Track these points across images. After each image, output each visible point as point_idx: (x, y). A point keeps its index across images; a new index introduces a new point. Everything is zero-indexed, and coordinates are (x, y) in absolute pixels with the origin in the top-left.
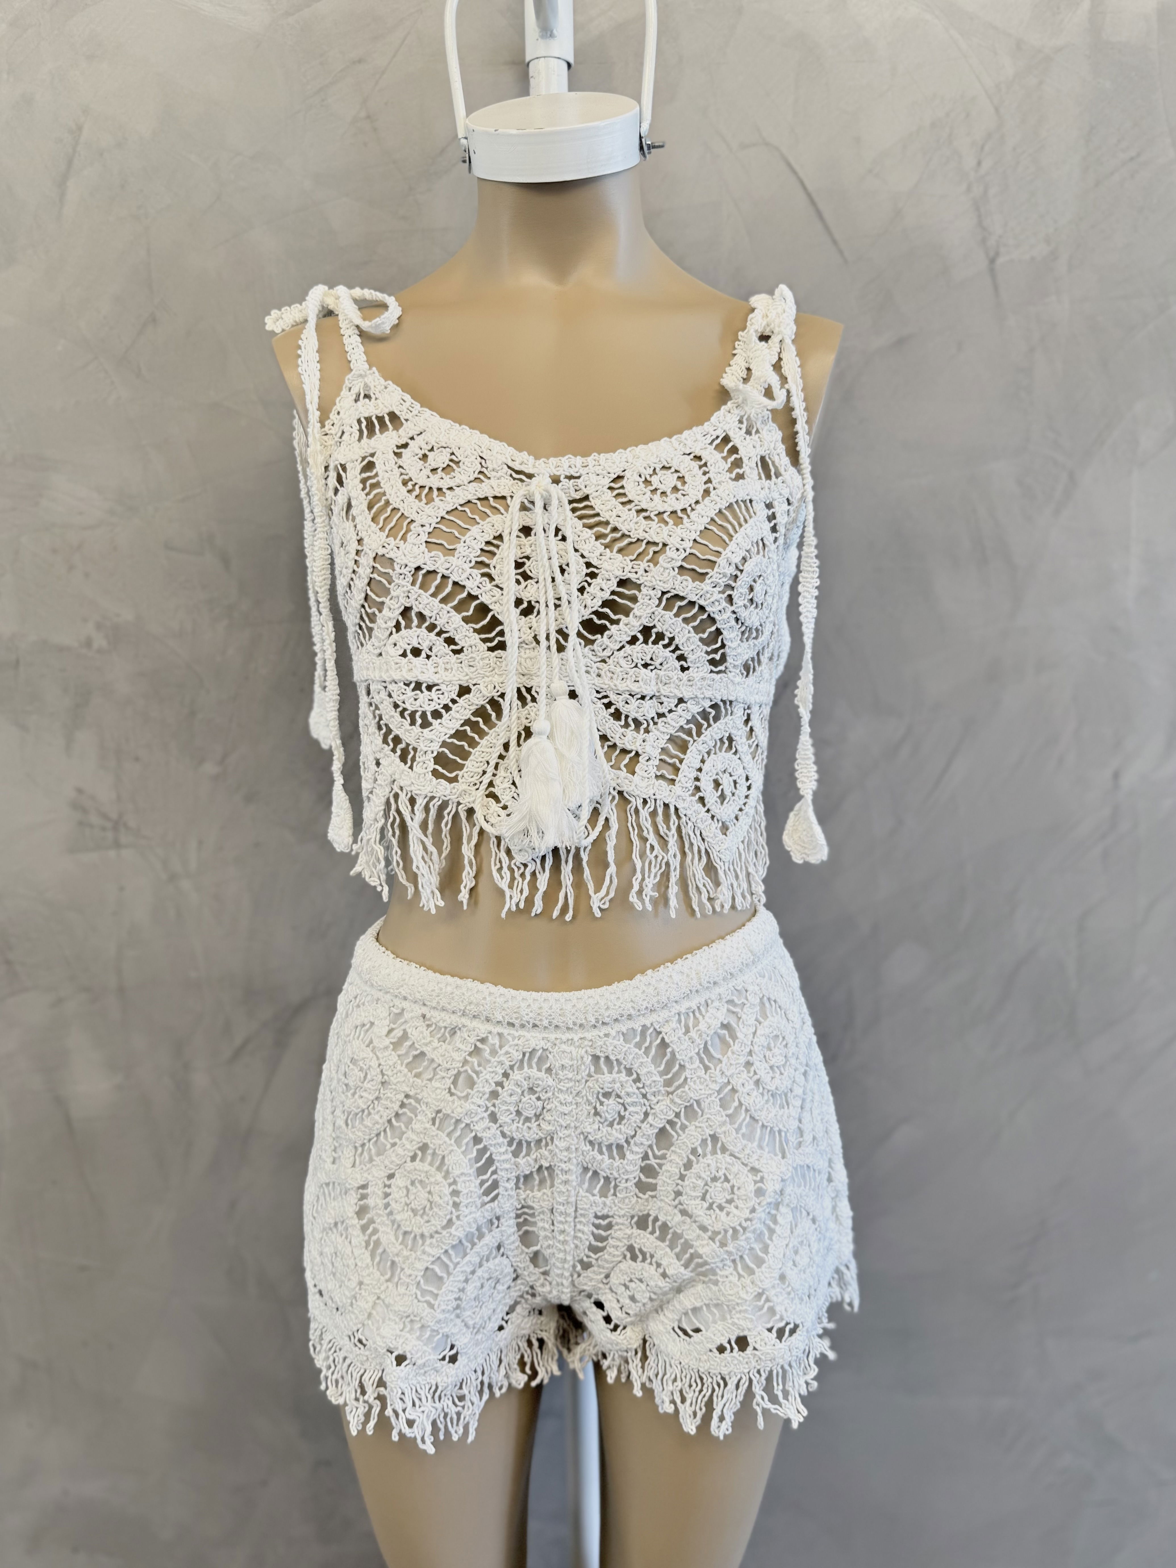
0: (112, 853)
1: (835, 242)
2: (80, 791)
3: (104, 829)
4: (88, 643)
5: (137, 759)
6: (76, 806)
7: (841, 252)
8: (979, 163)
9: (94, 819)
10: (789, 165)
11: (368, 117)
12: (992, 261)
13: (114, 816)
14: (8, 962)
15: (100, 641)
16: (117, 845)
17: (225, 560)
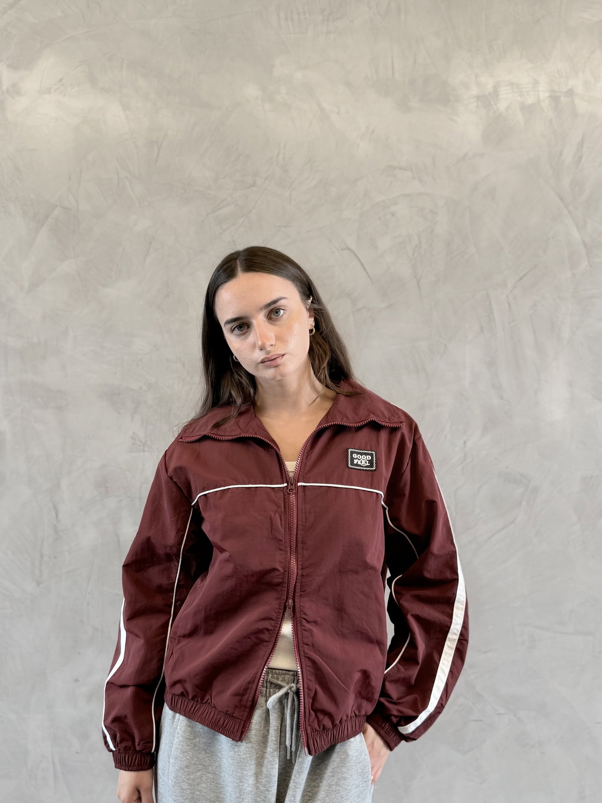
0: (142, 454)
1: (369, 277)
2: (134, 433)
3: (140, 445)
4: (141, 388)
5: (152, 424)
6: (132, 438)
7: (371, 279)
8: (414, 254)
9: (138, 442)
10: (355, 255)
11: (233, 241)
12: (418, 282)
13: (144, 441)
14: (106, 487)
15: (144, 388)
16: (144, 451)
17: (184, 365)
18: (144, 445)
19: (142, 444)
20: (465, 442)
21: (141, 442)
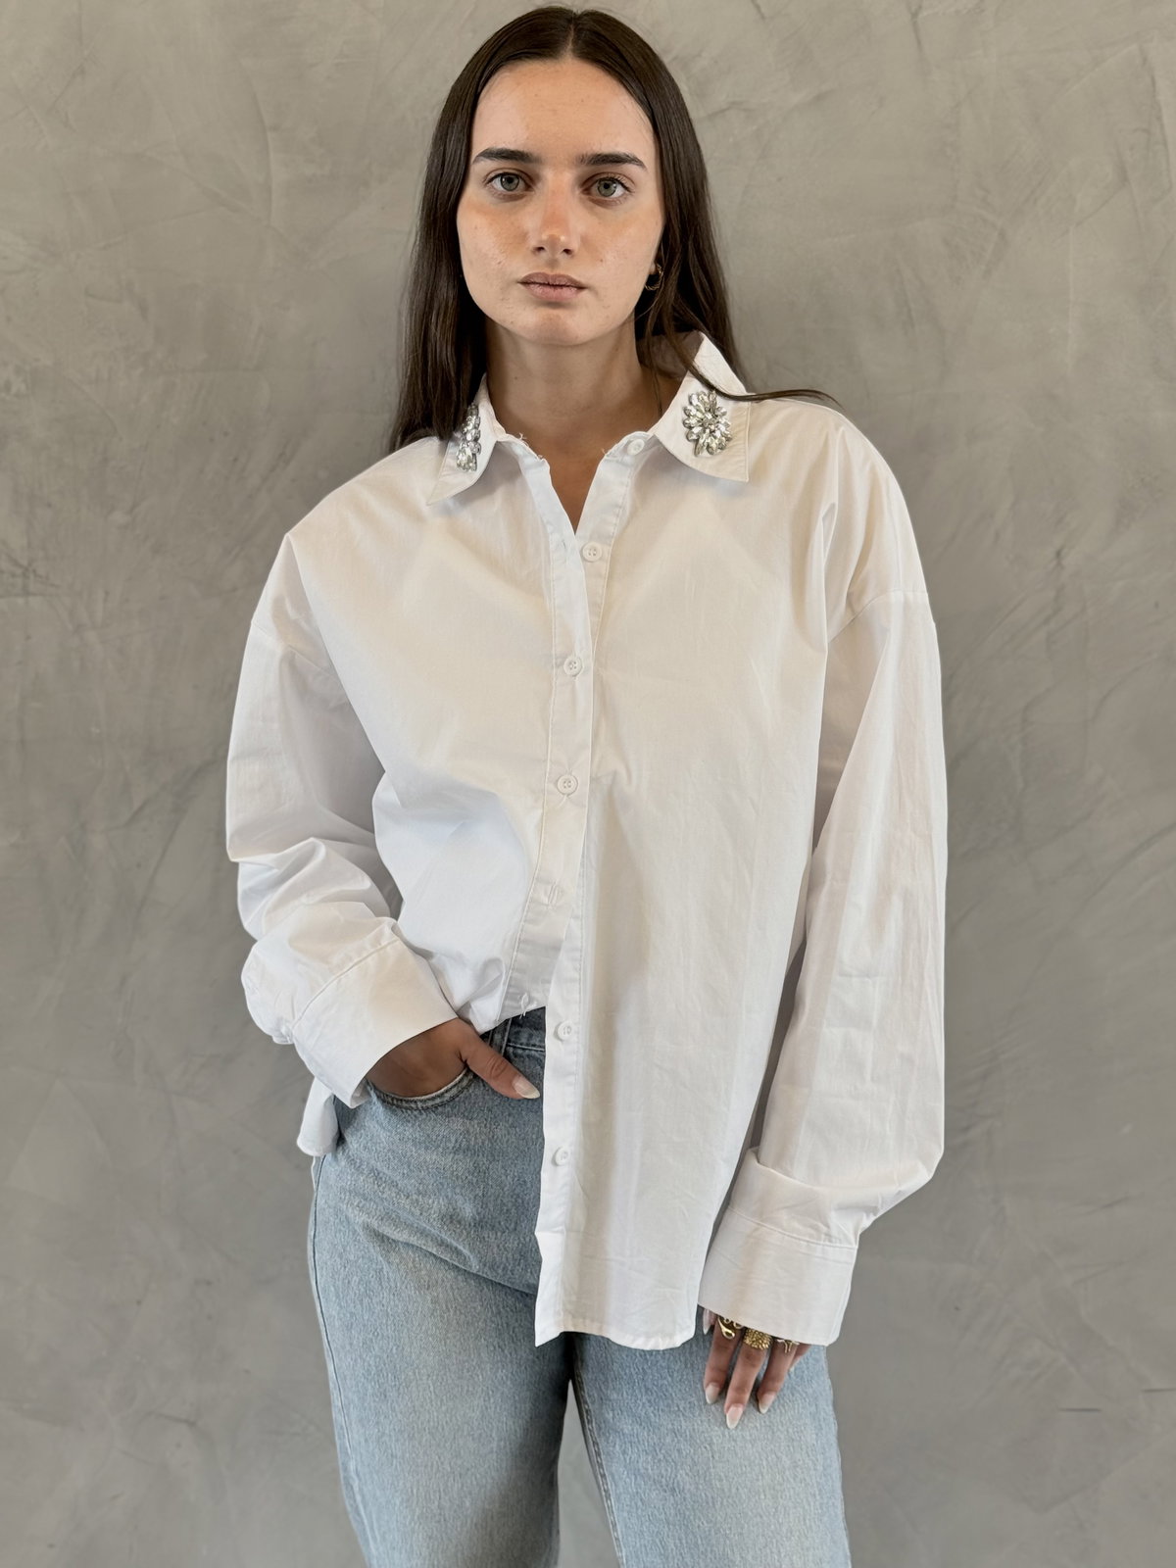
18: (25, 575)
19: (19, 571)
20: (1058, 554)
21: (16, 563)
